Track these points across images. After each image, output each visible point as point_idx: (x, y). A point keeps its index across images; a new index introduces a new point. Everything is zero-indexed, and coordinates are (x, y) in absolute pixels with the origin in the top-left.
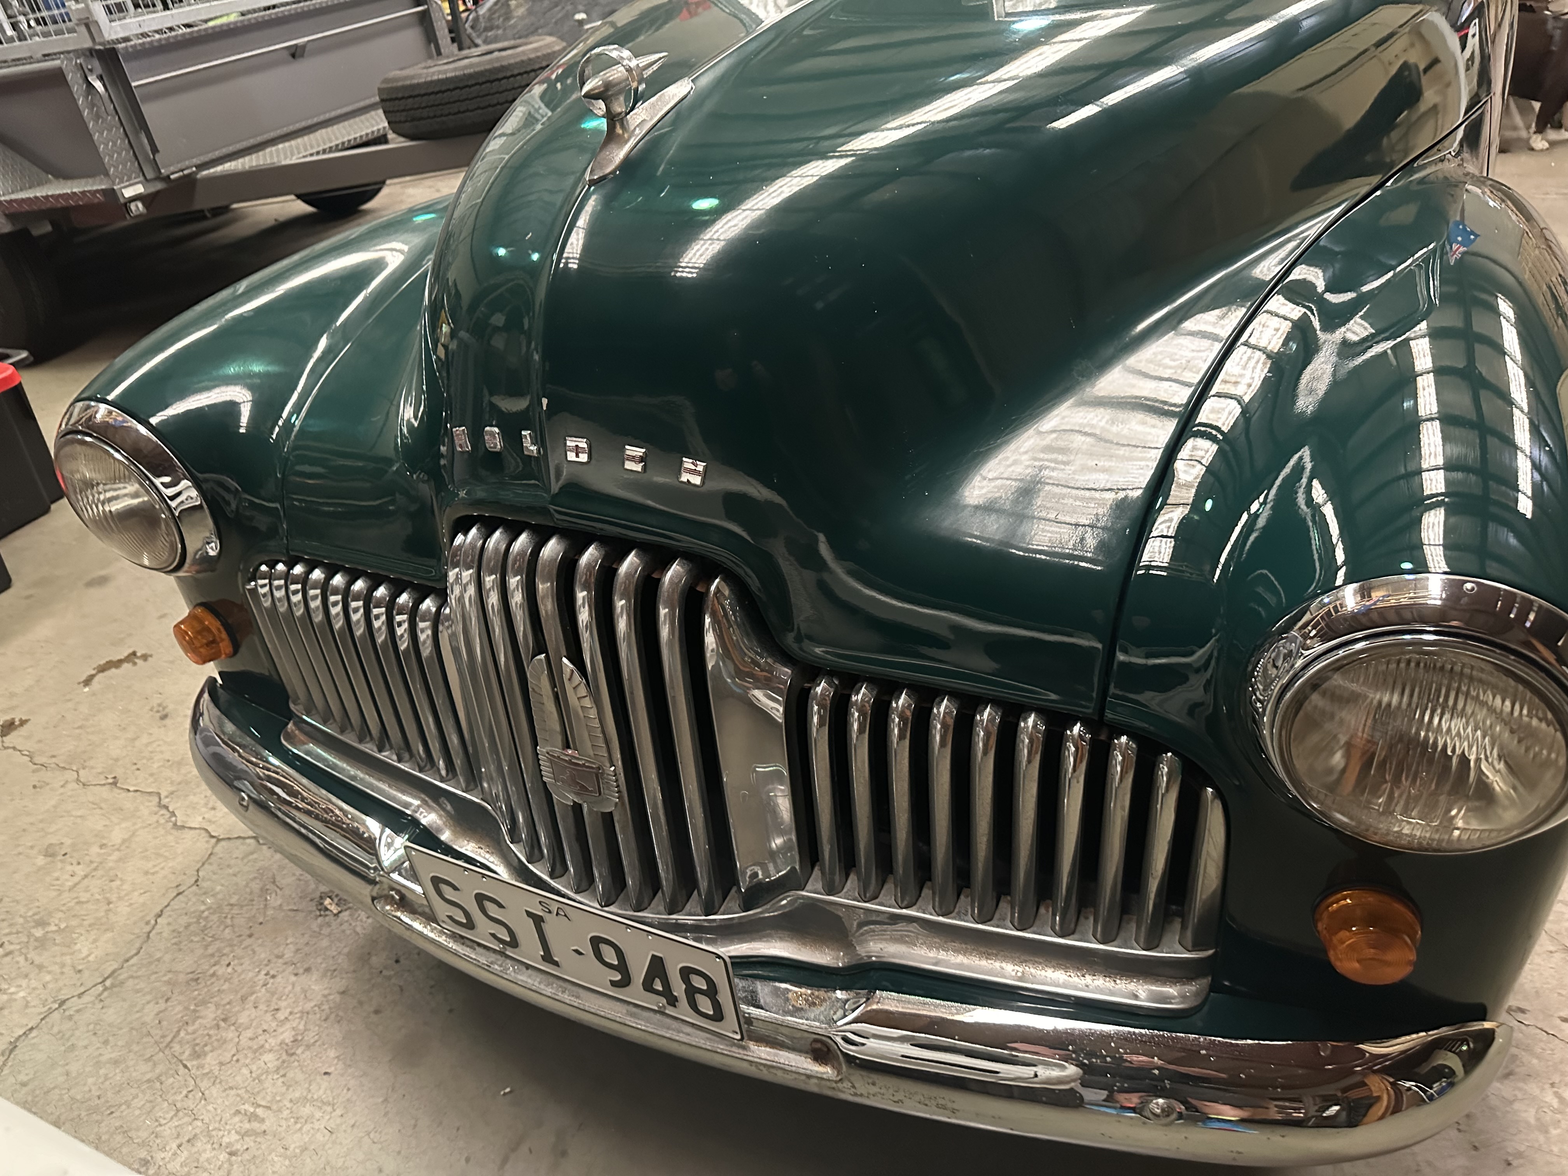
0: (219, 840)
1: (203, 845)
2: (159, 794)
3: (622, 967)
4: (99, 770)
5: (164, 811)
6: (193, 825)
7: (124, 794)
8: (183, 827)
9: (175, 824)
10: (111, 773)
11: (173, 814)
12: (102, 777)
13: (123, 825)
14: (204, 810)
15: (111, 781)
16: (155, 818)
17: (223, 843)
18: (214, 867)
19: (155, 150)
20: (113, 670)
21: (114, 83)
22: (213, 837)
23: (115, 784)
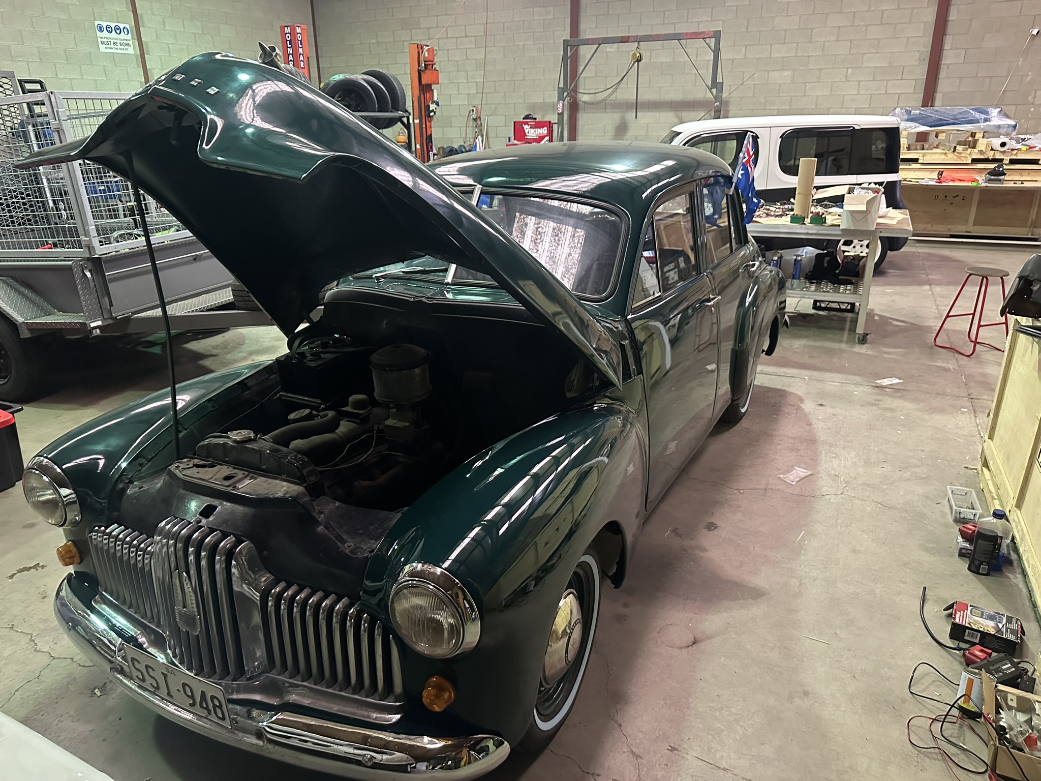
0: (54, 658)
1: (46, 660)
2: (32, 634)
3: (192, 697)
4: (6, 621)
5: (32, 643)
6: (43, 650)
7: (15, 633)
8: (39, 651)
9: (35, 650)
10: (11, 622)
11: (36, 644)
12: (7, 624)
13: (11, 648)
14: (51, 644)
15: (10, 626)
16: (27, 645)
17: (55, 660)
18: (49, 670)
19: (111, 305)
20: (25, 572)
21: (97, 273)
22: (52, 657)
23: (12, 628)
